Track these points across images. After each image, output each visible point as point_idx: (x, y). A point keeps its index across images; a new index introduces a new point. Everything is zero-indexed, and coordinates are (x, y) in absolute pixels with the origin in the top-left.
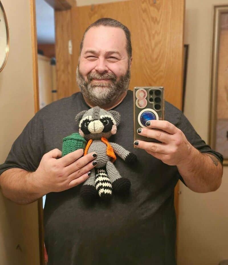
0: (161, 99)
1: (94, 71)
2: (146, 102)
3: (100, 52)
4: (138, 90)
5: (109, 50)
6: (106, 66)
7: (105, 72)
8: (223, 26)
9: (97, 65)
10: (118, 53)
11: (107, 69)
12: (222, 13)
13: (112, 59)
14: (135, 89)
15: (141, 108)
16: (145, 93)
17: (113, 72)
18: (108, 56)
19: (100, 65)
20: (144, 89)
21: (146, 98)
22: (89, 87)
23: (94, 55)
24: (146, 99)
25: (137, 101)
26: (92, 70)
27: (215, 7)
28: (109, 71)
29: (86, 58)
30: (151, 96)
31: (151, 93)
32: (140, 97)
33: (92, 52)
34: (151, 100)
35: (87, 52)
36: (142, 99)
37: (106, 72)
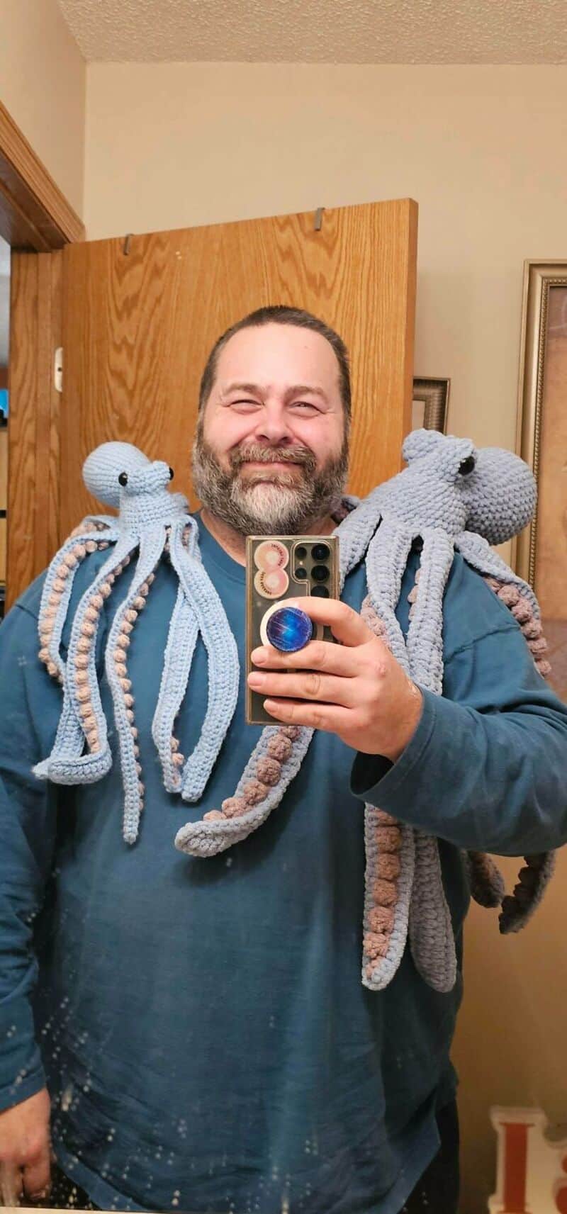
0: (330, 570)
1: (251, 439)
2: (285, 578)
3: (269, 387)
4: (262, 545)
5: (295, 382)
6: (288, 426)
7: (283, 442)
8: (554, 328)
9: (263, 423)
10: (319, 392)
11: (289, 434)
12: (553, 287)
13: (303, 410)
14: (253, 541)
15: (272, 597)
16: (281, 553)
17: (305, 444)
18: (292, 399)
19: (272, 421)
20: (281, 541)
21: (284, 567)
22: (236, 485)
23: (252, 398)
24: (285, 569)
25: (258, 576)
26: (246, 436)
27: (533, 267)
28: (295, 441)
29: (228, 406)
30: (301, 563)
31: (301, 552)
32: (267, 565)
33: (249, 388)
34: (301, 573)
35: (234, 388)
36: (273, 571)
37: (285, 441)
